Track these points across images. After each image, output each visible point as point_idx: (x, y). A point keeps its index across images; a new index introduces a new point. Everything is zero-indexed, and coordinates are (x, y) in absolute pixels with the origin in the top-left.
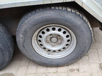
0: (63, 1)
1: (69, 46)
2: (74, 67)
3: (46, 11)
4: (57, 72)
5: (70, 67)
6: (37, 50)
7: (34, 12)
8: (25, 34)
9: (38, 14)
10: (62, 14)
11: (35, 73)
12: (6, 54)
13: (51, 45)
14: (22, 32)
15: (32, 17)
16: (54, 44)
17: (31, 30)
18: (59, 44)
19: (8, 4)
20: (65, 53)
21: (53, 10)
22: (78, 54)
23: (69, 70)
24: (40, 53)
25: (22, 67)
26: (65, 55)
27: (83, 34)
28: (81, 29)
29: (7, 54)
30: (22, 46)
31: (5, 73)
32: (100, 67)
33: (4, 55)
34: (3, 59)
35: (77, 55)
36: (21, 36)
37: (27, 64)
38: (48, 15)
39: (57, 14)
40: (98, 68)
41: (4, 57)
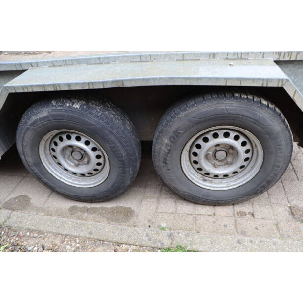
0: (263, 84)
1: (243, 170)
2: (245, 208)
3: (223, 99)
4: (214, 214)
5: (238, 208)
6: (187, 171)
7: (201, 99)
8: (175, 139)
9: (208, 103)
10: (252, 108)
11: (172, 213)
12: (129, 171)
13: (212, 164)
14: (170, 134)
15: (194, 109)
16: (218, 163)
17: (188, 132)
18: (227, 164)
19: (160, 78)
20: (235, 181)
21: (237, 98)
22: (258, 185)
23: (235, 213)
24: (191, 177)
25: (148, 200)
26: (234, 185)
27: (280, 149)
28: (278, 140)
29: (131, 172)
30: (162, 160)
31: (117, 207)
32: (290, 212)
33: (125, 174)
34: (121, 181)
35: (257, 188)
36: (166, 141)
37: (157, 195)
38: (227, 107)
39: (243, 107)
40: (287, 213)
41: (124, 177)
